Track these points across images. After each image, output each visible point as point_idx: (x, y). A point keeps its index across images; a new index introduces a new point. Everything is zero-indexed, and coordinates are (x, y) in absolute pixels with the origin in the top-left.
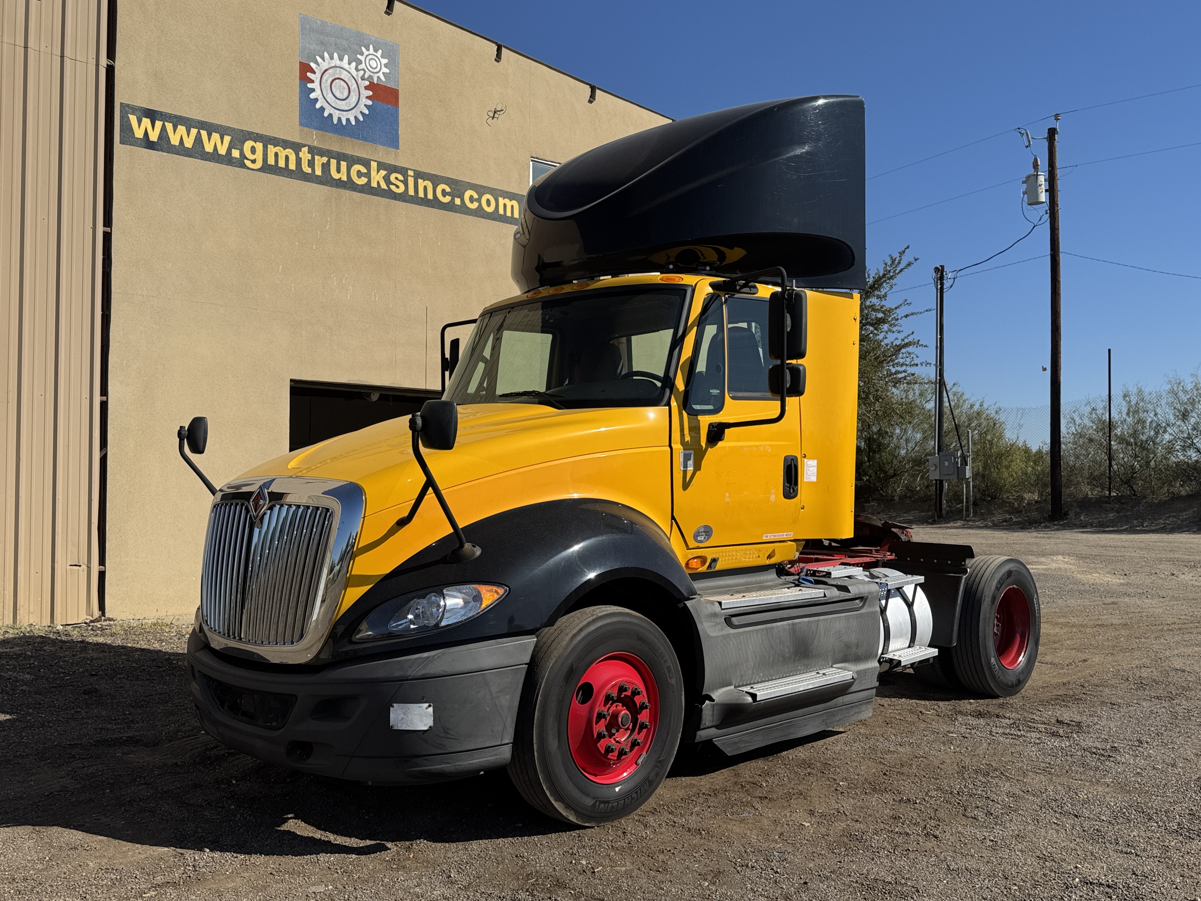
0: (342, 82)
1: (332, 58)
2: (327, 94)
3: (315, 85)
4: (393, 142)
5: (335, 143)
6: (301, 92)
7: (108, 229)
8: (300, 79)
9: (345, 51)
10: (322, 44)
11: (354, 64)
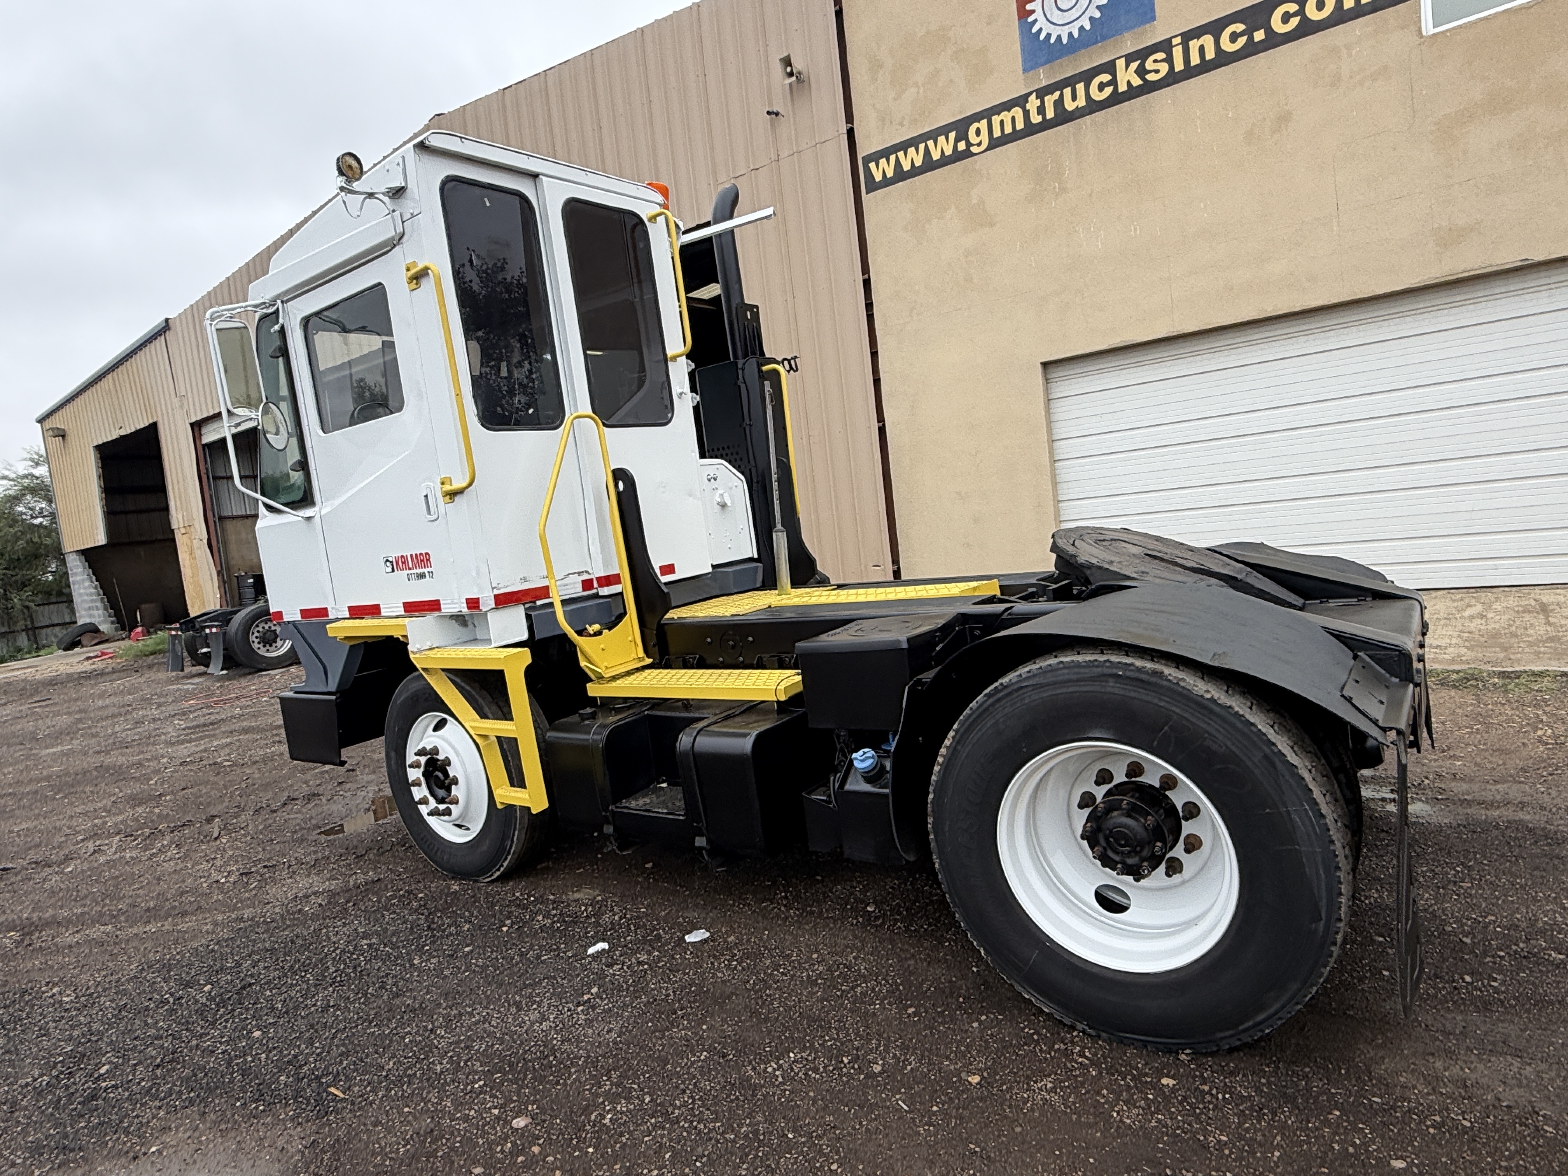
2: (1052, 14)
3: (1038, 15)
4: (1148, 15)
5: (1067, 68)
6: (1022, 33)
7: (866, 276)
8: (1019, 19)
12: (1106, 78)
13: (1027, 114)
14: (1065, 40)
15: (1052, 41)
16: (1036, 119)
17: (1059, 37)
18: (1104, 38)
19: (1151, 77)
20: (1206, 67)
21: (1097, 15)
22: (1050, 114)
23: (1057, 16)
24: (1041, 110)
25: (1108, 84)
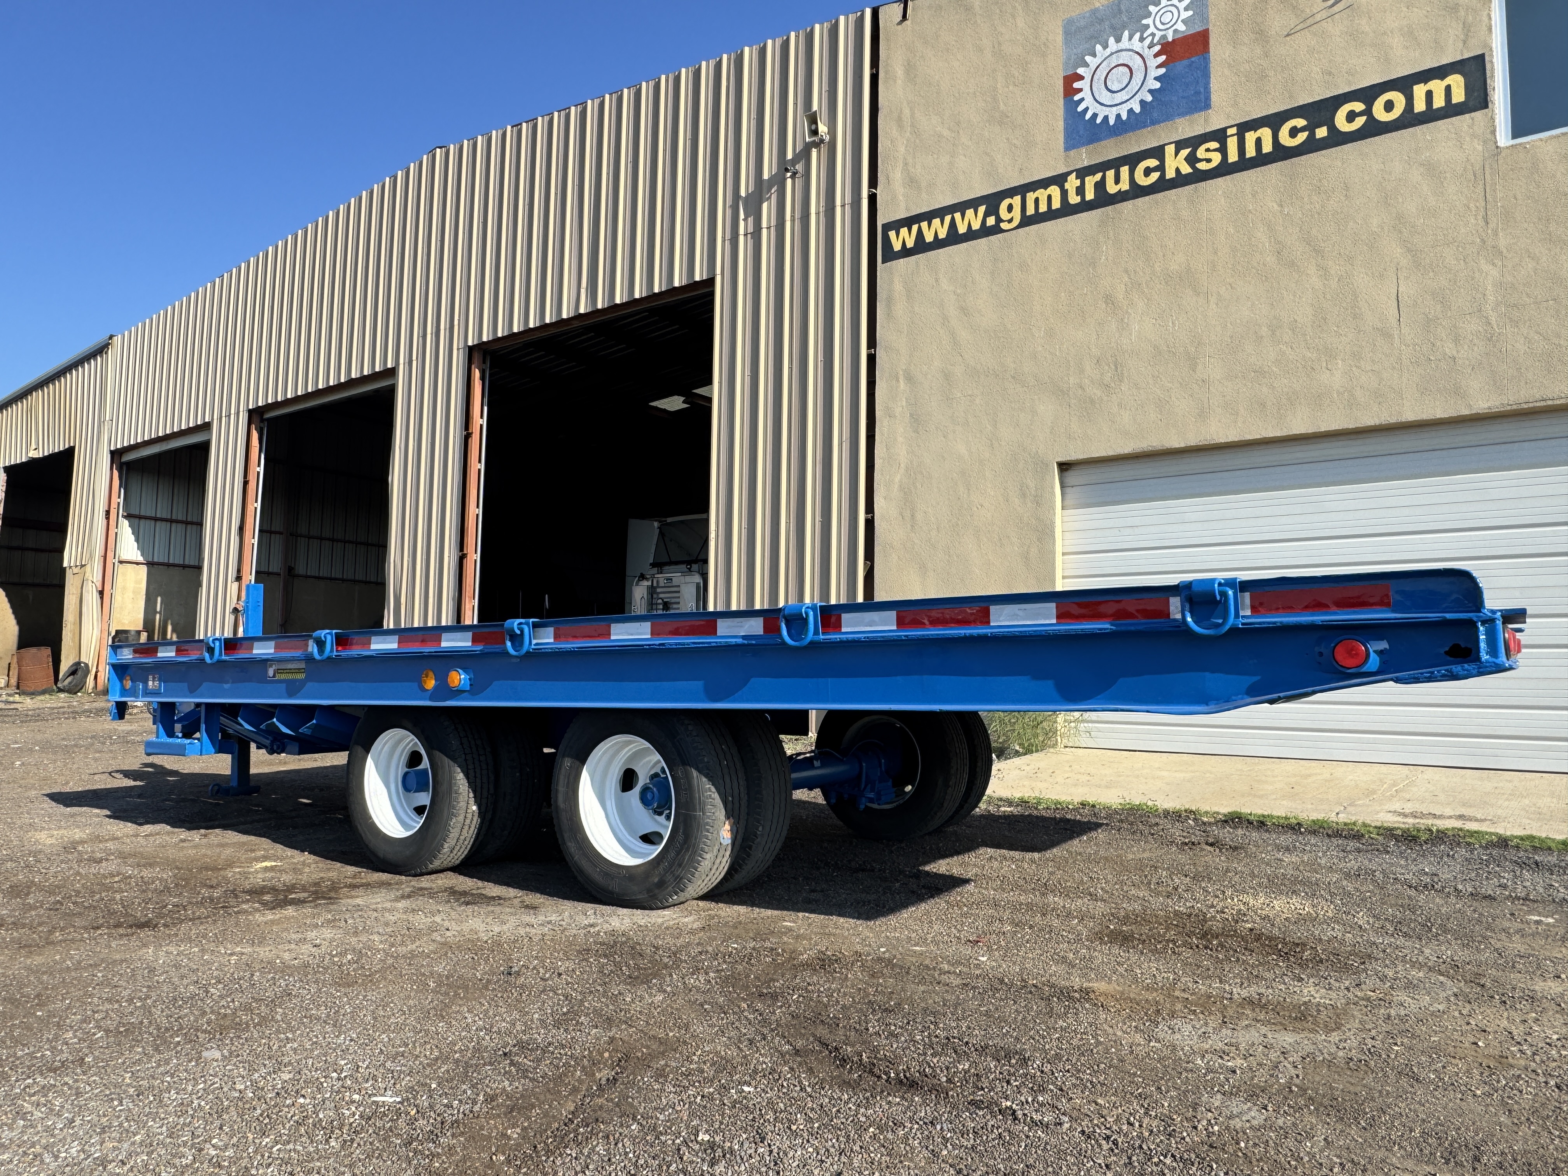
0: (1120, 68)
1: (1105, 47)
2: (1101, 94)
3: (1086, 94)
4: (1203, 103)
5: (1111, 150)
6: (1066, 110)
7: (872, 351)
8: (1065, 96)
9: (1124, 28)
10: (1092, 37)
11: (1137, 35)
12: (1153, 163)
13: (1064, 193)
14: (1112, 122)
15: (1099, 121)
16: (1074, 199)
17: (1106, 118)
18: (1154, 123)
20: (1261, 160)
21: (1149, 98)
23: (1104, 97)
25: (1155, 169)
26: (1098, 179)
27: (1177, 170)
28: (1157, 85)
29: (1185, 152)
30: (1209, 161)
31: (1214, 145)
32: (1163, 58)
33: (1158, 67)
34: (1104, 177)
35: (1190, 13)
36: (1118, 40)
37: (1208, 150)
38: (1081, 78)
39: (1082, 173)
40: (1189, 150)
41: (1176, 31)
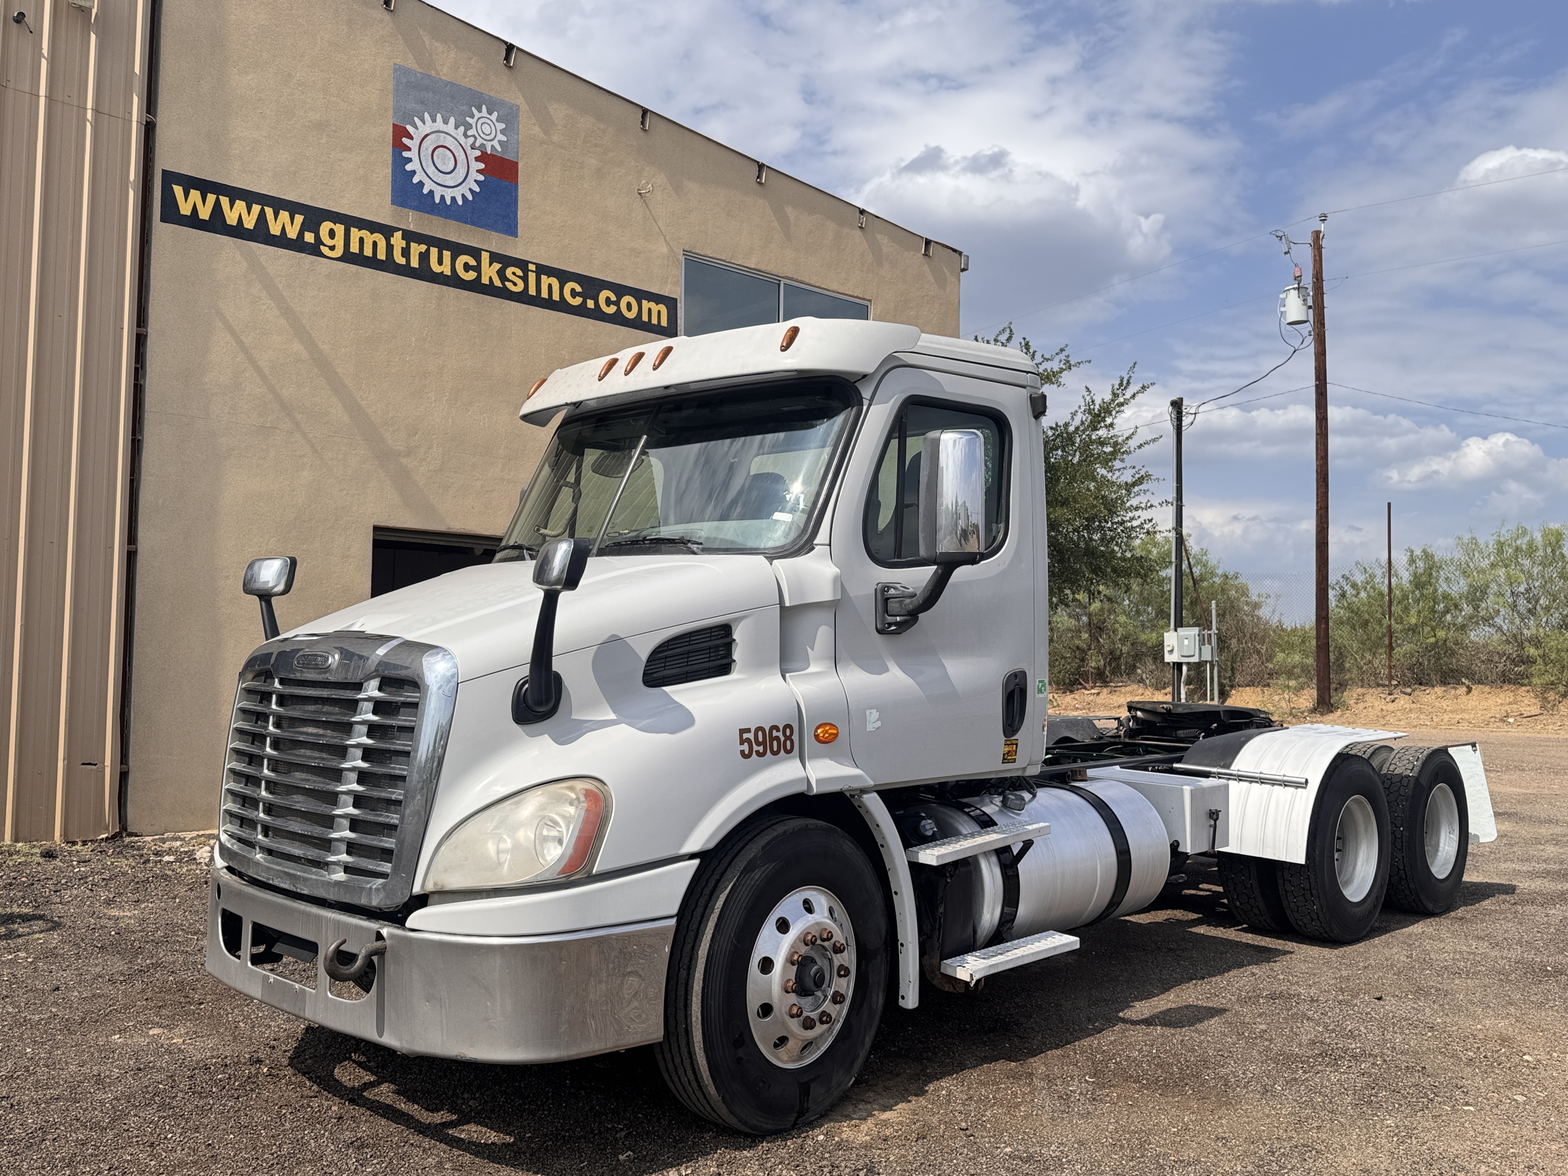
0: (446, 150)
1: (434, 120)
2: (428, 165)
3: (412, 154)
4: (510, 228)
5: (434, 227)
6: (394, 163)
7: (141, 330)
8: (394, 145)
9: (451, 112)
10: (422, 103)
11: (462, 129)
12: (473, 262)
13: (390, 248)
14: (437, 200)
15: (425, 191)
16: (400, 260)
17: (431, 192)
18: (473, 224)
19: (509, 285)
20: (549, 304)
21: (470, 198)
22: (415, 263)
23: (431, 170)
24: (406, 253)
25: (473, 268)
26: (423, 251)
27: (490, 278)
28: (477, 189)
29: (497, 266)
30: (515, 284)
31: (519, 273)
32: (482, 166)
33: (478, 171)
34: (428, 250)
35: (504, 139)
36: (446, 122)
37: (514, 273)
38: (411, 138)
39: (409, 236)
40: (500, 266)
41: (492, 146)
